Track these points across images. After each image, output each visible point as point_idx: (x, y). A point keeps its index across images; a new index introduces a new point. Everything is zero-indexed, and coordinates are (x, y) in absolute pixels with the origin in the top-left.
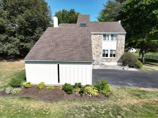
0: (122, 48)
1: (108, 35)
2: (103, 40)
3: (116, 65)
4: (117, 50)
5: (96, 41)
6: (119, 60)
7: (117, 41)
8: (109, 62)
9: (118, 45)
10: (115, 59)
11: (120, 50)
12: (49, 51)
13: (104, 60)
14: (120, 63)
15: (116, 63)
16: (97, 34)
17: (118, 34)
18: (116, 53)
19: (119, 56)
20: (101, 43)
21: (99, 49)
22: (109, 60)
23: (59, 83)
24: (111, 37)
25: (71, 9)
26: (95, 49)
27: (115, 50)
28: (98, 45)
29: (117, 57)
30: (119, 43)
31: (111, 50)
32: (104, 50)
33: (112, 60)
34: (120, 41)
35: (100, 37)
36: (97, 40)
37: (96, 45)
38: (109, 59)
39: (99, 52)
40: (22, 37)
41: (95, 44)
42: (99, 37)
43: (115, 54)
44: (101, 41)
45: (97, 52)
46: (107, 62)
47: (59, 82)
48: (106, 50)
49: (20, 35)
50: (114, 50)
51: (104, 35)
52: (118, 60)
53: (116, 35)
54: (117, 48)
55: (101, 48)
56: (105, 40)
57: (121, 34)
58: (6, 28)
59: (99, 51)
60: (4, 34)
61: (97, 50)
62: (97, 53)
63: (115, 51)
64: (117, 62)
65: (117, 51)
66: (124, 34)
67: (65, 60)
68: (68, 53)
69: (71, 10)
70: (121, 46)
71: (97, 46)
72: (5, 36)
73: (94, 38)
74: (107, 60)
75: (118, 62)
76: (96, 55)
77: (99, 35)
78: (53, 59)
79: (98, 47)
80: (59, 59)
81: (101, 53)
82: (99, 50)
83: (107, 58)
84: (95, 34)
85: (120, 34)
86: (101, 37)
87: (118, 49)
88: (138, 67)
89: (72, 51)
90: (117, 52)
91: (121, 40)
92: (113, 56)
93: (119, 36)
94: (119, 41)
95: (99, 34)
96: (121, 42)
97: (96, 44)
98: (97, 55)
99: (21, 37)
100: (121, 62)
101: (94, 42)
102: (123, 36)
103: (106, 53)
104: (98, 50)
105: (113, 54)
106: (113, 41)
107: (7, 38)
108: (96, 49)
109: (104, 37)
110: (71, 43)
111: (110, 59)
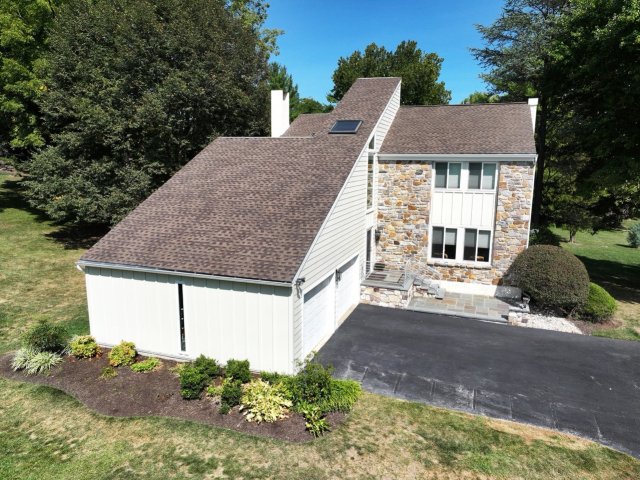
0: (519, 223)
1: (456, 168)
2: (436, 187)
3: (492, 294)
4: (495, 231)
5: (404, 192)
6: (506, 275)
7: (495, 191)
8: (459, 280)
9: (500, 208)
10: (486, 269)
11: (511, 233)
12: (170, 231)
13: (437, 271)
14: (508, 291)
15: (491, 290)
16: (410, 162)
17: (502, 163)
18: (493, 244)
19: (506, 256)
20: (427, 200)
21: (418, 222)
22: (458, 273)
23: (183, 352)
24: (471, 174)
25: (404, 43)
26: (401, 223)
27: (488, 233)
28: (411, 208)
29: (496, 262)
30: (507, 201)
31: (468, 231)
32: (438, 230)
33: (474, 271)
34: (509, 193)
35: (419, 173)
36: (409, 186)
37: (405, 205)
38: (457, 267)
39: (418, 236)
40: (159, 168)
41: (399, 204)
42: (417, 174)
43: (488, 250)
44: (424, 191)
45: (409, 234)
46: (452, 279)
47: (183, 348)
48: (449, 230)
49: (152, 162)
50: (482, 232)
51: (441, 167)
52: (501, 274)
53: (491, 168)
54: (495, 220)
55: (424, 221)
56: (445, 187)
57: (515, 163)
58: (106, 138)
59: (417, 231)
60: (105, 158)
61: (406, 227)
62: (406, 238)
63: (486, 236)
64: (493, 283)
65: (494, 237)
66: (531, 164)
67: (198, 270)
68: (224, 244)
69: (401, 47)
70: (514, 213)
71: (407, 210)
72: (105, 165)
73: (396, 178)
74: (451, 272)
75: (500, 283)
76: (403, 247)
77: (419, 166)
78: (160, 266)
79: (412, 217)
80: (180, 268)
81: (426, 240)
82: (417, 227)
83: (450, 262)
84: (398, 162)
85: (509, 163)
86: (425, 173)
87: (499, 228)
88: (589, 316)
89: (243, 235)
90: (497, 240)
91: (513, 190)
92: (476, 257)
93: (504, 168)
94: (505, 194)
95: (418, 162)
96: (513, 195)
97: (406, 202)
98: (409, 247)
99: (155, 168)
100: (515, 286)
101: (396, 195)
102: (522, 169)
103: (447, 239)
104: (412, 227)
105: (479, 249)
106: (477, 191)
107: (112, 171)
108: (405, 221)
109: (437, 173)
110: (258, 203)
111: (461, 267)
